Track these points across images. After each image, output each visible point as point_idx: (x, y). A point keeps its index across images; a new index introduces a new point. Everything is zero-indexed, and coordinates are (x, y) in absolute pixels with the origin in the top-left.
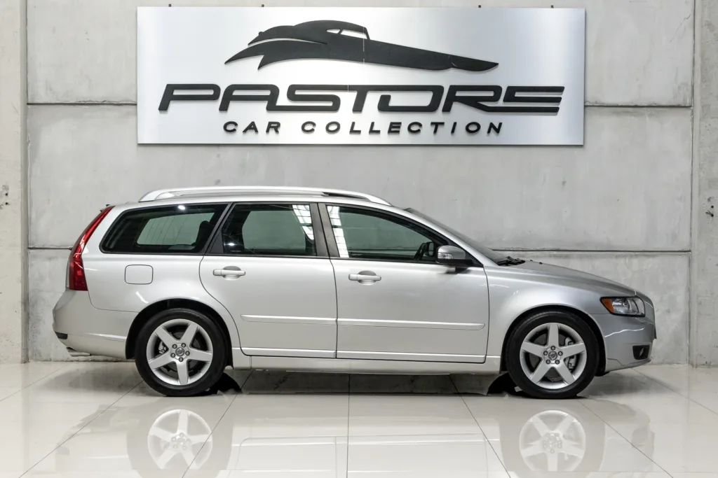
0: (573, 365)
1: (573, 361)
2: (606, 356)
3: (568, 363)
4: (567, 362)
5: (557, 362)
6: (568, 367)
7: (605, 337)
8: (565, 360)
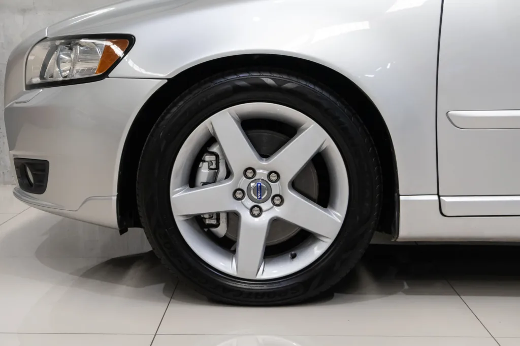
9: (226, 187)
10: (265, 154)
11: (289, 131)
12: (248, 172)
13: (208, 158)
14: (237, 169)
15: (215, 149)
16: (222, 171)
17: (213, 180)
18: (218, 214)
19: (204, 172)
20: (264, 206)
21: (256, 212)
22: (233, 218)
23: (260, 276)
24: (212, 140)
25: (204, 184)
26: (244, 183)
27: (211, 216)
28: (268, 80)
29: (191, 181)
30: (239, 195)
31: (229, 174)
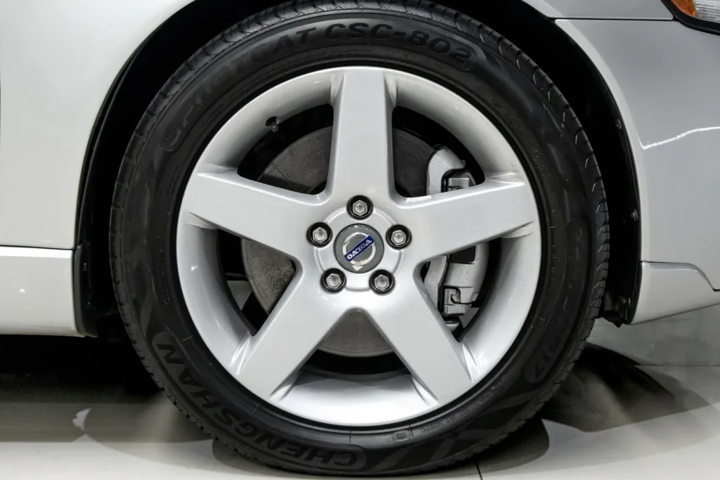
0: (467, 295)
1: (466, 277)
2: (646, 253)
3: (443, 287)
4: (434, 279)
5: (382, 281)
6: (440, 307)
7: (640, 147)
8: (423, 270)
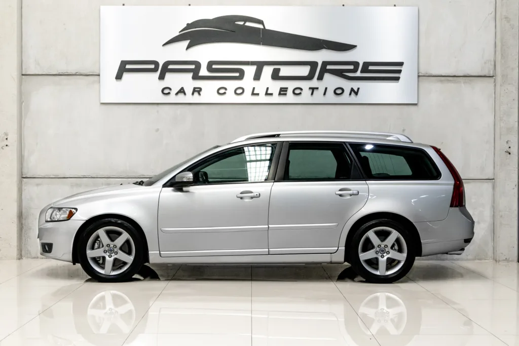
9: (102, 250)
10: (112, 240)
11: (120, 234)
12: (108, 245)
13: (97, 242)
14: (105, 245)
15: (99, 239)
16: (101, 245)
17: (99, 248)
18: (100, 257)
19: (96, 245)
20: (112, 255)
21: (110, 256)
22: (104, 258)
23: (111, 274)
24: (98, 237)
25: (96, 249)
26: (107, 249)
27: (98, 257)
28: (113, 220)
29: (93, 248)
30: (105, 252)
31: (103, 246)
